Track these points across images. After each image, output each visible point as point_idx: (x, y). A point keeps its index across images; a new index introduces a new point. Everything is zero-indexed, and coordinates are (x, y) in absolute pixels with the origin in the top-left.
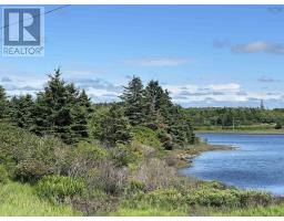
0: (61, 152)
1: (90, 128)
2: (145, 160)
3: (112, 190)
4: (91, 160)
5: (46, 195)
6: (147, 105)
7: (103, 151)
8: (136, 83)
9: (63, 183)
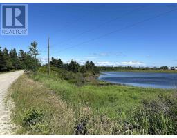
0: (73, 75)
1: (79, 70)
2: (89, 76)
3: (83, 82)
4: (79, 76)
5: (70, 82)
6: (90, 66)
7: (81, 74)
8: (88, 62)
9: (74, 80)
